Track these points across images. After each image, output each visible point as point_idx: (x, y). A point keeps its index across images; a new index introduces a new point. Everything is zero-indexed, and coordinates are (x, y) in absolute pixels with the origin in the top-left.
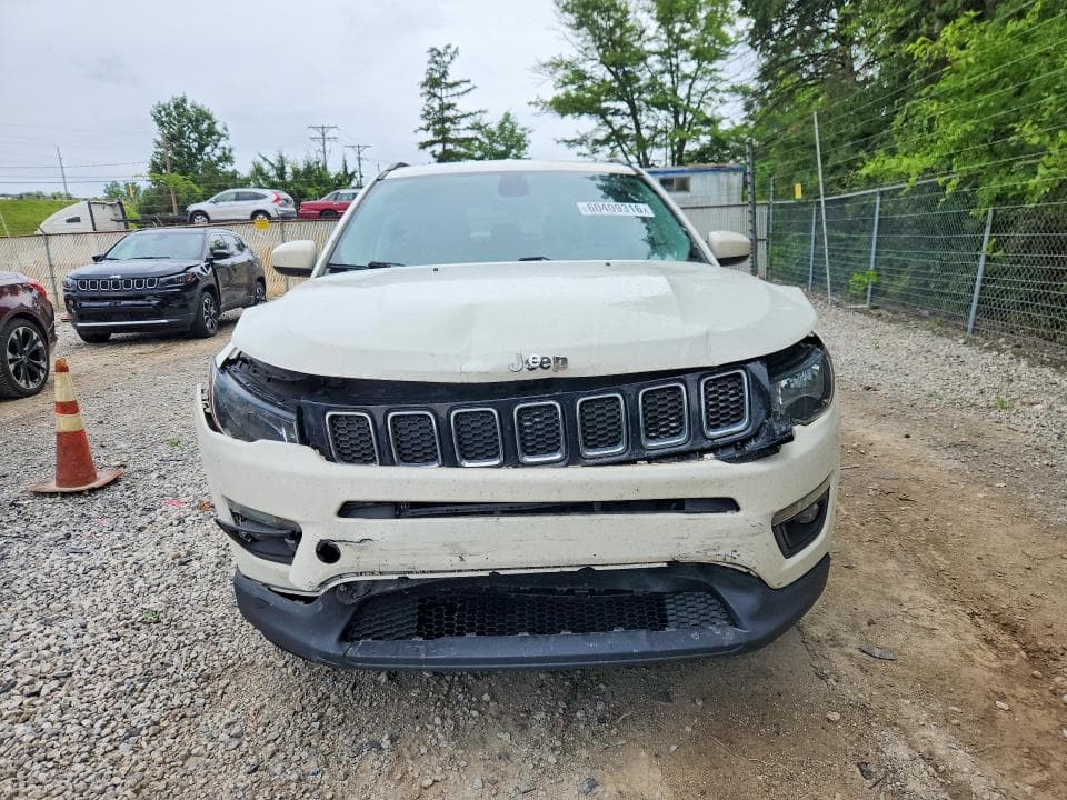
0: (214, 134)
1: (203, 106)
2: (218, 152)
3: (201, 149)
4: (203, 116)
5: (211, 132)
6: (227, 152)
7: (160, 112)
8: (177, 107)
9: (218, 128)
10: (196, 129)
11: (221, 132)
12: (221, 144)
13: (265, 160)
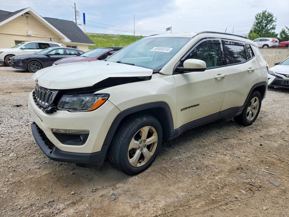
0: (272, 21)
1: (271, 13)
2: (271, 26)
3: (266, 26)
4: (270, 15)
5: (271, 20)
6: (274, 26)
7: (257, 16)
8: (263, 14)
9: (274, 19)
10: (266, 20)
11: (274, 20)
12: (273, 24)
13: (287, 28)
